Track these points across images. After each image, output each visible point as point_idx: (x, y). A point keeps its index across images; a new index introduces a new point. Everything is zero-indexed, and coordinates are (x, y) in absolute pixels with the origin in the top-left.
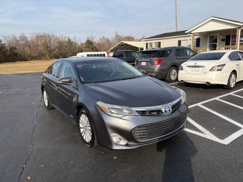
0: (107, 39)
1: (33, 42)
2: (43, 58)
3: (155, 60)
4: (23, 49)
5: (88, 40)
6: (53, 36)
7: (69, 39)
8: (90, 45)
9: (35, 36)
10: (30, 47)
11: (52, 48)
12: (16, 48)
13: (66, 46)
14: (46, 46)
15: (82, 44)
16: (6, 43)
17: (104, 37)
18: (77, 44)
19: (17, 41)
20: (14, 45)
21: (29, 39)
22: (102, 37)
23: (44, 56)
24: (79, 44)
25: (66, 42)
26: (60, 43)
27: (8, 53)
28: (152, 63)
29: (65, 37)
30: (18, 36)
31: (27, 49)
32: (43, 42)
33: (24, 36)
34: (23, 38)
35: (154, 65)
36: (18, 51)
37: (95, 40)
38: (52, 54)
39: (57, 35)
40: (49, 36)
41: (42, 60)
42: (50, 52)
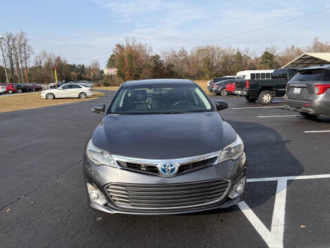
0: (298, 49)
1: (193, 58)
2: (201, 77)
3: (316, 86)
4: (181, 66)
5: (266, 53)
6: (218, 49)
7: (238, 53)
8: (268, 60)
9: (196, 50)
10: (188, 64)
11: (215, 64)
12: (173, 66)
13: (233, 62)
14: (208, 62)
15: (257, 59)
16: (164, 60)
17: (293, 47)
18: (249, 58)
19: (176, 56)
20: (172, 62)
21: (189, 54)
22: (290, 47)
23: (204, 75)
24: (253, 58)
25: (234, 56)
26: (226, 58)
27: (165, 71)
28: (311, 91)
29: (234, 50)
30: (177, 51)
31: (185, 66)
32: (205, 57)
33: (184, 51)
34: (183, 53)
35: (314, 93)
36: (175, 69)
37: (278, 52)
38: (214, 73)
39: (224, 47)
40: (212, 49)
41: (200, 80)
42: (211, 69)
